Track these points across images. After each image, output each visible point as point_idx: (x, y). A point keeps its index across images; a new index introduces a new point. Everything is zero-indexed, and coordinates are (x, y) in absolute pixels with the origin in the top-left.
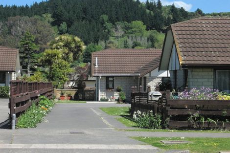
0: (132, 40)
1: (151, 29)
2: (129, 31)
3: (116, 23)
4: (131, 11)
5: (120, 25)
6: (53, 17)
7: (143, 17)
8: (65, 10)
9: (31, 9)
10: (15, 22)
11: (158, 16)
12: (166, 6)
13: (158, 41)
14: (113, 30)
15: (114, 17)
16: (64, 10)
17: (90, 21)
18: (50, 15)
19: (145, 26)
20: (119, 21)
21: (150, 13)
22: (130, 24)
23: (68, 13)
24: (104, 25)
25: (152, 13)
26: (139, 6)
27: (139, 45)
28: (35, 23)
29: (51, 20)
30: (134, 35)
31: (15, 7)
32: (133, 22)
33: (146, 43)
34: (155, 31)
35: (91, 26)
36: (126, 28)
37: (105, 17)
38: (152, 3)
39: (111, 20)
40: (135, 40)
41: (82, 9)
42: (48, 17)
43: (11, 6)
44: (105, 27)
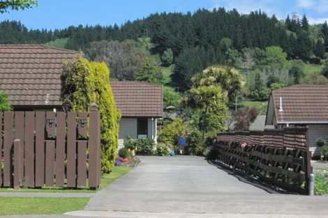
0: (267, 74)
1: (294, 58)
2: (262, 61)
3: (243, 50)
4: (265, 32)
5: (249, 53)
6: (153, 41)
7: (281, 41)
8: (170, 32)
9: (122, 31)
10: (100, 48)
11: (303, 40)
12: (315, 25)
13: (304, 76)
14: (240, 59)
15: (240, 40)
16: (168, 32)
17: (206, 47)
18: (148, 39)
19: (285, 54)
20: (248, 47)
21: (292, 36)
22: (263, 51)
23: (175, 36)
24: (227, 53)
25: (295, 34)
26: (276, 25)
27: (278, 81)
28: (127, 49)
29: (151, 46)
30: (269, 67)
31: (99, 28)
32: (268, 49)
33: (287, 78)
34: (300, 60)
35: (208, 54)
36: (258, 57)
37: (227, 41)
38: (295, 21)
39: (235, 45)
40: (271, 74)
41: (195, 29)
42: (146, 41)
43: (94, 26)
44: (228, 55)
